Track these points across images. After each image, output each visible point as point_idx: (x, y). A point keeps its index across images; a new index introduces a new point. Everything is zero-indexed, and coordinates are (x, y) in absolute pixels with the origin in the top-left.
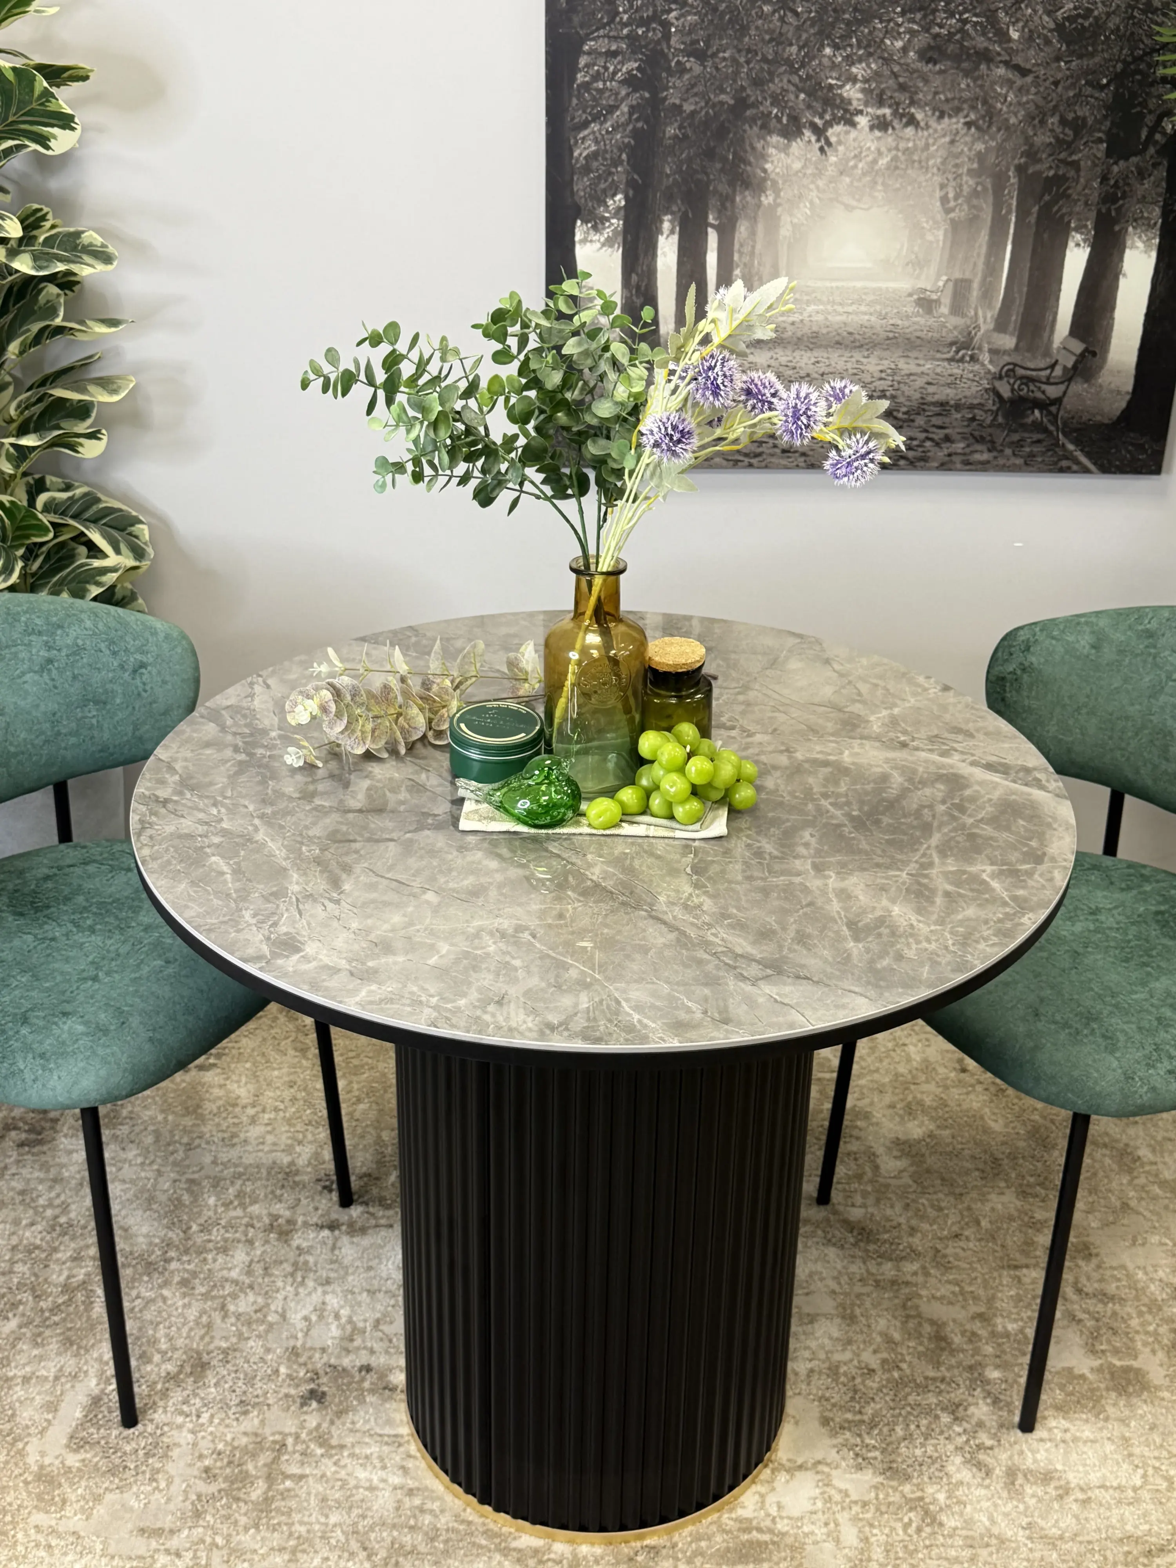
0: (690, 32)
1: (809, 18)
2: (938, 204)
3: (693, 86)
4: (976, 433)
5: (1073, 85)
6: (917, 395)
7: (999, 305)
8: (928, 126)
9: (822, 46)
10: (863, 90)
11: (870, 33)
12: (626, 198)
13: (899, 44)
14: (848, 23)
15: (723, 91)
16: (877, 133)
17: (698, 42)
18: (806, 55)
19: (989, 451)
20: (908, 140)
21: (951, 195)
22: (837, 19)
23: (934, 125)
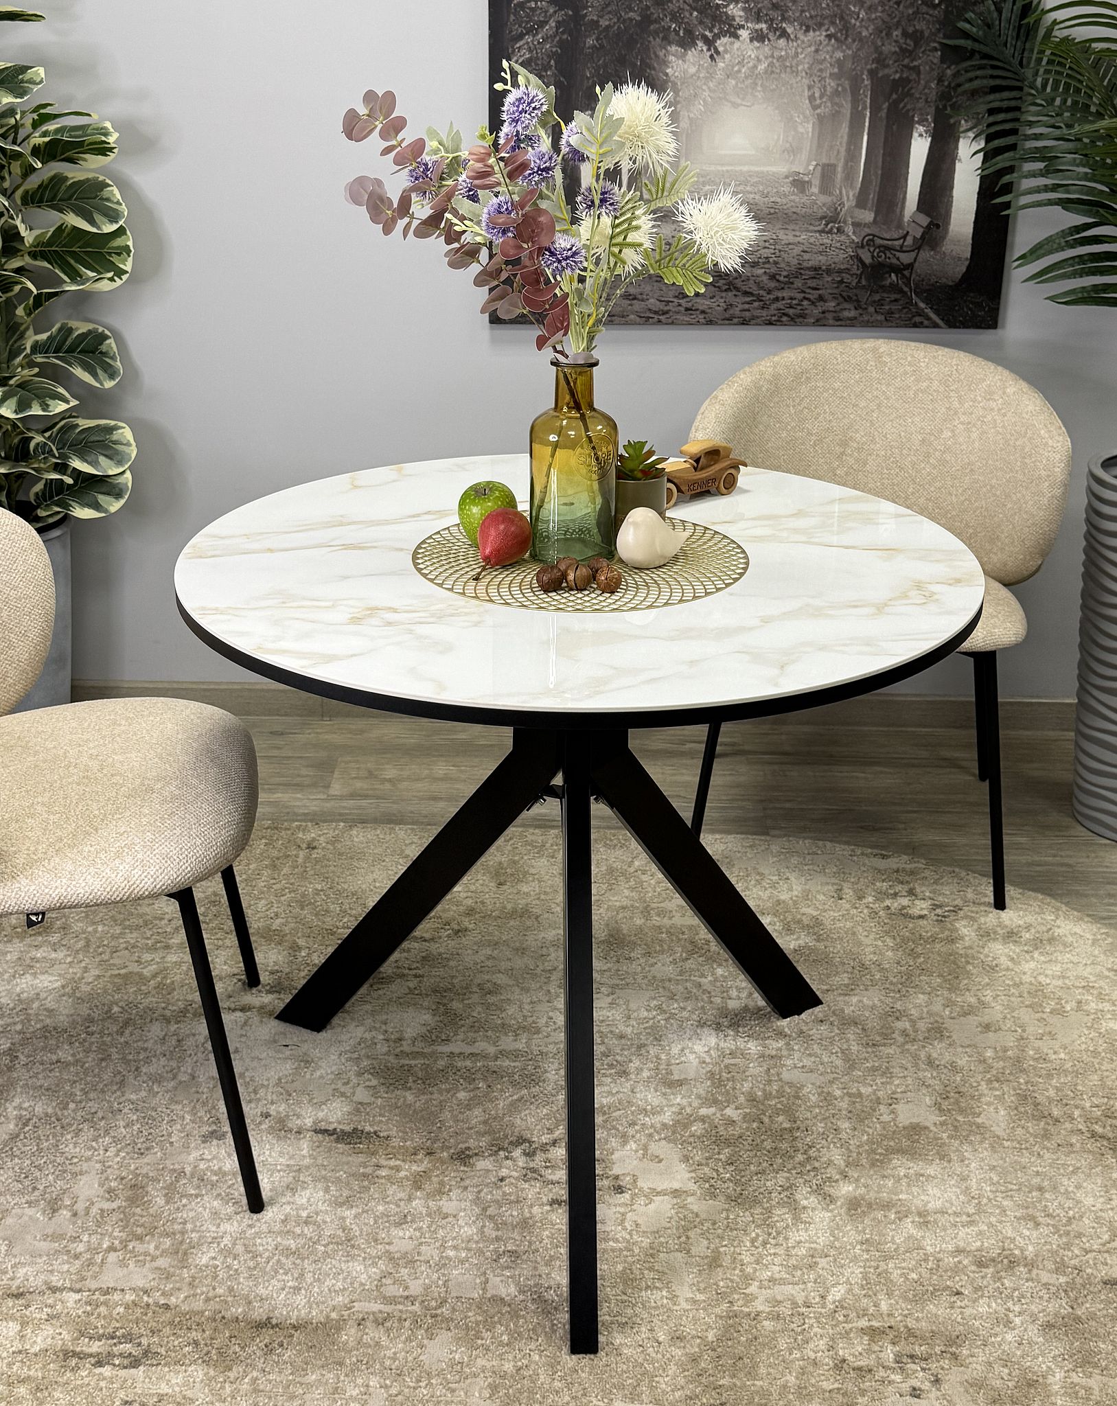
2: (807, 101)
3: (608, 5)
4: (844, 294)
5: (912, 5)
6: (796, 262)
7: (859, 185)
8: (797, 38)
10: (744, 9)
15: (631, 10)
16: (756, 44)
19: (856, 309)
20: (782, 49)
21: (817, 95)
23: (802, 37)
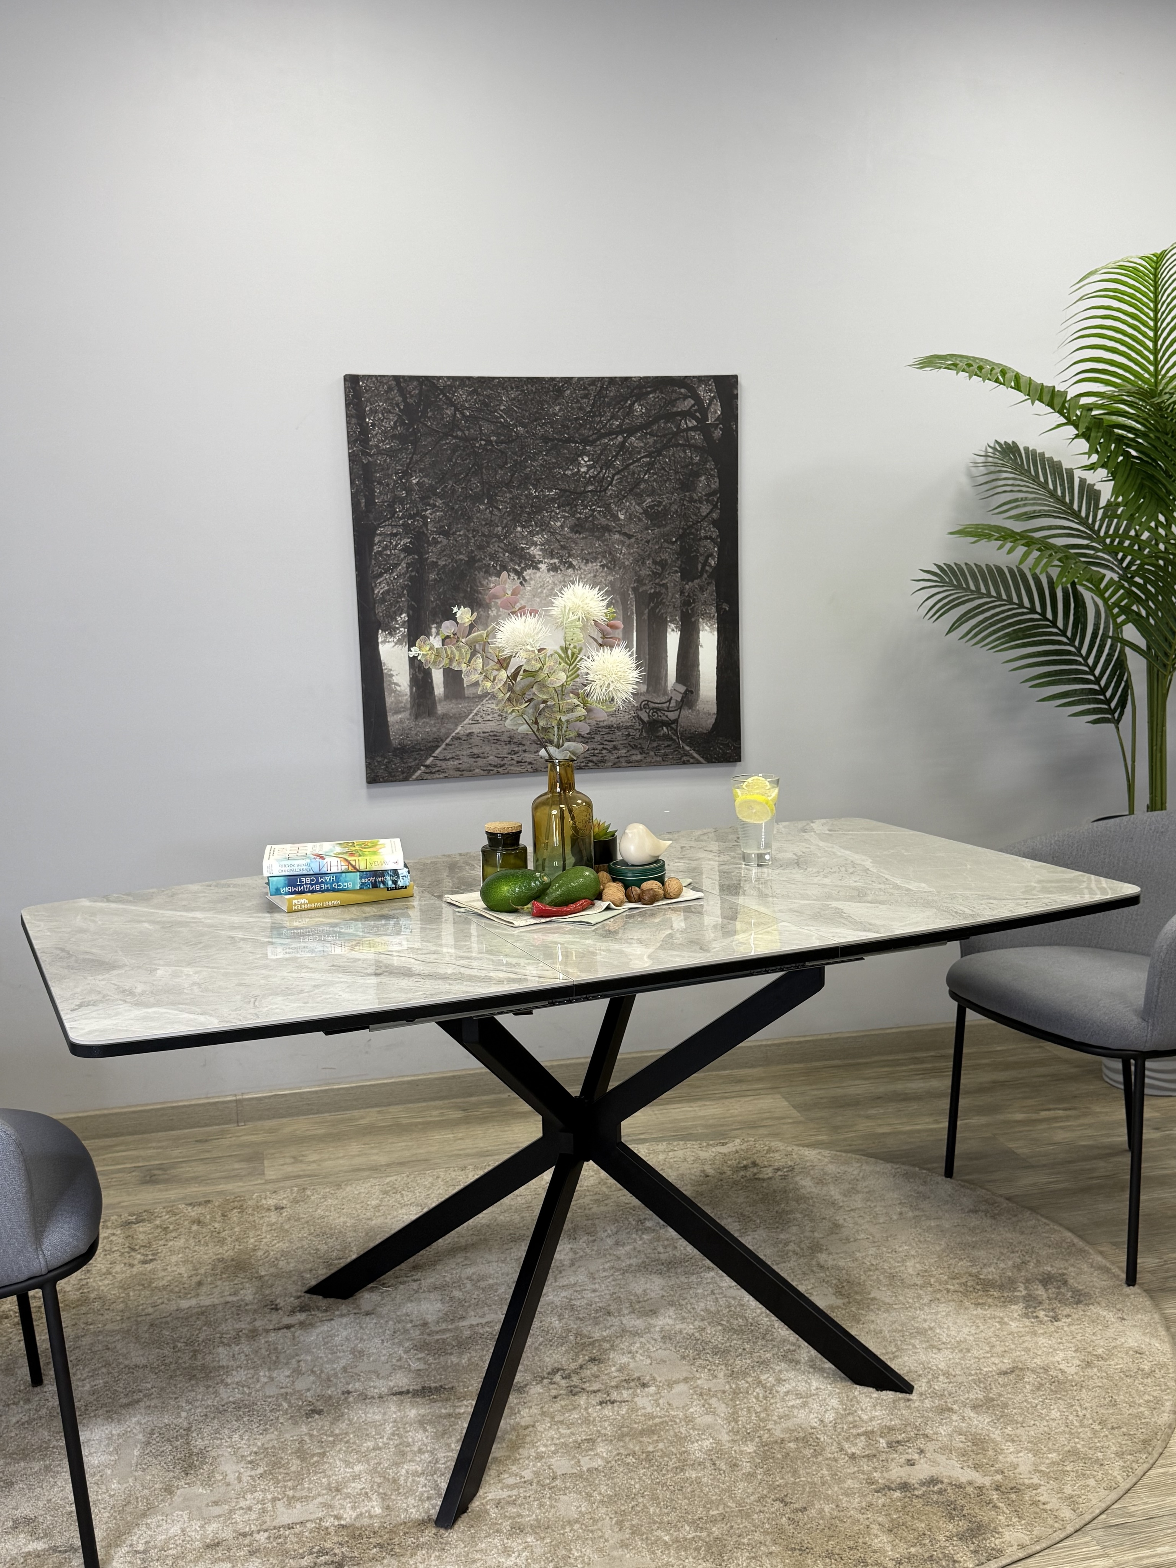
0: (439, 521)
1: (506, 512)
3: (443, 551)
4: (631, 744)
5: (657, 542)
8: (580, 568)
9: (516, 526)
10: (541, 550)
11: (542, 518)
12: (408, 616)
13: (559, 524)
14: (529, 514)
15: (461, 553)
16: (552, 573)
17: (444, 526)
18: (507, 532)
19: (640, 754)
20: (570, 576)
22: (522, 512)
23: (584, 567)
